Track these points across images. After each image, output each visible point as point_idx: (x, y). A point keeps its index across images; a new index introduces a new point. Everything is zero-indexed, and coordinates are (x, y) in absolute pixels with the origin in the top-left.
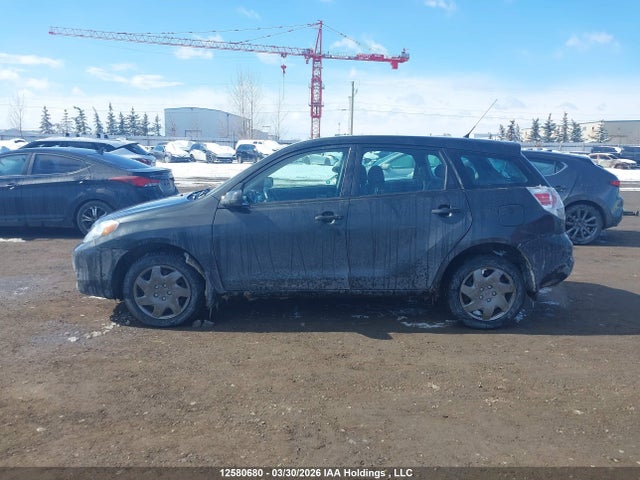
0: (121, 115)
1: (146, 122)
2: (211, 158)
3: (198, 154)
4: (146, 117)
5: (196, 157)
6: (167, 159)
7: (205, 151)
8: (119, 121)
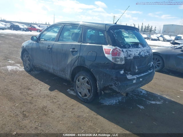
0: (145, 26)
1: (151, 28)
2: (165, 40)
3: (161, 39)
4: (152, 27)
5: (160, 39)
6: (150, 39)
7: (163, 38)
8: (144, 28)
